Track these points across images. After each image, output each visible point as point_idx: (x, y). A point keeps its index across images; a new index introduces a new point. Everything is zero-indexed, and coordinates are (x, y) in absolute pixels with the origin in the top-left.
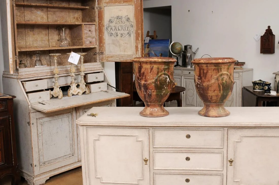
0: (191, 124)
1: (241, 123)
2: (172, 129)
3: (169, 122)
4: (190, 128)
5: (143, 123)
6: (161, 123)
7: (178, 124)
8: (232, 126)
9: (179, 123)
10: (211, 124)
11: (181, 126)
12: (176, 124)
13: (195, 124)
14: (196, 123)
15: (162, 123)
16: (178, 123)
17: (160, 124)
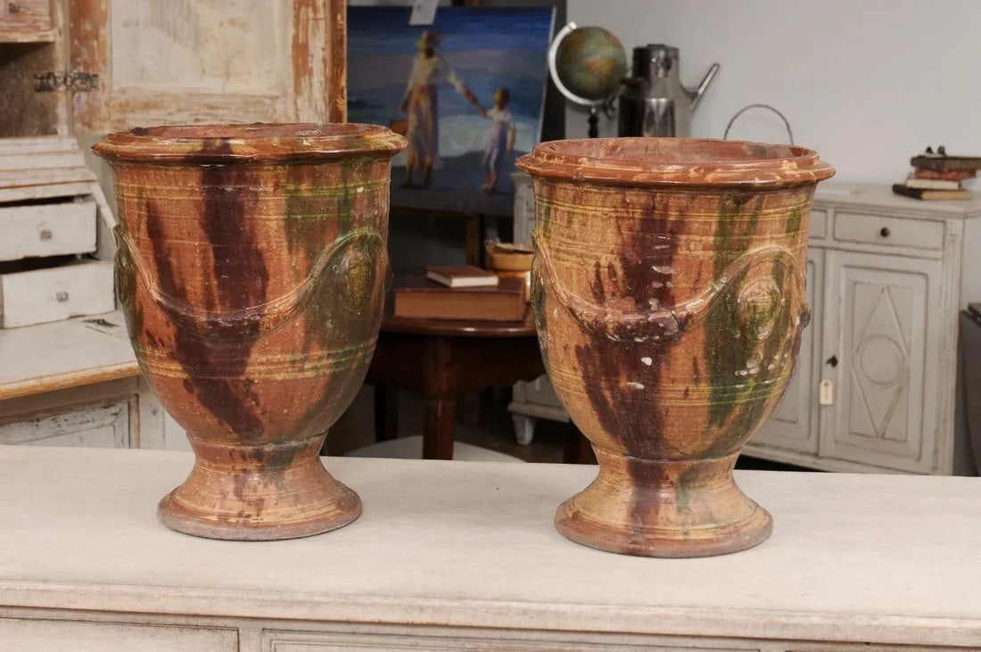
0: (525, 612)
1: (883, 621)
2: (395, 641)
3: (372, 594)
4: (524, 635)
5: (195, 593)
6: (316, 599)
7: (435, 610)
8: (818, 637)
9: (448, 604)
10: (668, 617)
11: (453, 622)
12: (422, 609)
13: (557, 614)
14: (564, 608)
15: (326, 594)
16: (436, 603)
17: (318, 604)
